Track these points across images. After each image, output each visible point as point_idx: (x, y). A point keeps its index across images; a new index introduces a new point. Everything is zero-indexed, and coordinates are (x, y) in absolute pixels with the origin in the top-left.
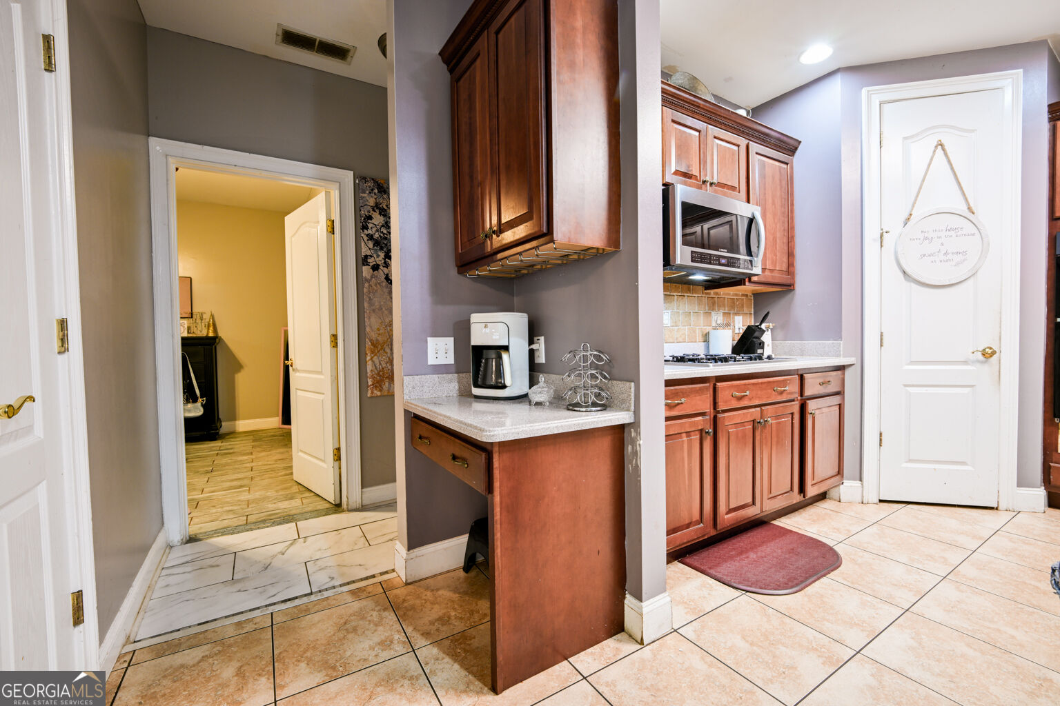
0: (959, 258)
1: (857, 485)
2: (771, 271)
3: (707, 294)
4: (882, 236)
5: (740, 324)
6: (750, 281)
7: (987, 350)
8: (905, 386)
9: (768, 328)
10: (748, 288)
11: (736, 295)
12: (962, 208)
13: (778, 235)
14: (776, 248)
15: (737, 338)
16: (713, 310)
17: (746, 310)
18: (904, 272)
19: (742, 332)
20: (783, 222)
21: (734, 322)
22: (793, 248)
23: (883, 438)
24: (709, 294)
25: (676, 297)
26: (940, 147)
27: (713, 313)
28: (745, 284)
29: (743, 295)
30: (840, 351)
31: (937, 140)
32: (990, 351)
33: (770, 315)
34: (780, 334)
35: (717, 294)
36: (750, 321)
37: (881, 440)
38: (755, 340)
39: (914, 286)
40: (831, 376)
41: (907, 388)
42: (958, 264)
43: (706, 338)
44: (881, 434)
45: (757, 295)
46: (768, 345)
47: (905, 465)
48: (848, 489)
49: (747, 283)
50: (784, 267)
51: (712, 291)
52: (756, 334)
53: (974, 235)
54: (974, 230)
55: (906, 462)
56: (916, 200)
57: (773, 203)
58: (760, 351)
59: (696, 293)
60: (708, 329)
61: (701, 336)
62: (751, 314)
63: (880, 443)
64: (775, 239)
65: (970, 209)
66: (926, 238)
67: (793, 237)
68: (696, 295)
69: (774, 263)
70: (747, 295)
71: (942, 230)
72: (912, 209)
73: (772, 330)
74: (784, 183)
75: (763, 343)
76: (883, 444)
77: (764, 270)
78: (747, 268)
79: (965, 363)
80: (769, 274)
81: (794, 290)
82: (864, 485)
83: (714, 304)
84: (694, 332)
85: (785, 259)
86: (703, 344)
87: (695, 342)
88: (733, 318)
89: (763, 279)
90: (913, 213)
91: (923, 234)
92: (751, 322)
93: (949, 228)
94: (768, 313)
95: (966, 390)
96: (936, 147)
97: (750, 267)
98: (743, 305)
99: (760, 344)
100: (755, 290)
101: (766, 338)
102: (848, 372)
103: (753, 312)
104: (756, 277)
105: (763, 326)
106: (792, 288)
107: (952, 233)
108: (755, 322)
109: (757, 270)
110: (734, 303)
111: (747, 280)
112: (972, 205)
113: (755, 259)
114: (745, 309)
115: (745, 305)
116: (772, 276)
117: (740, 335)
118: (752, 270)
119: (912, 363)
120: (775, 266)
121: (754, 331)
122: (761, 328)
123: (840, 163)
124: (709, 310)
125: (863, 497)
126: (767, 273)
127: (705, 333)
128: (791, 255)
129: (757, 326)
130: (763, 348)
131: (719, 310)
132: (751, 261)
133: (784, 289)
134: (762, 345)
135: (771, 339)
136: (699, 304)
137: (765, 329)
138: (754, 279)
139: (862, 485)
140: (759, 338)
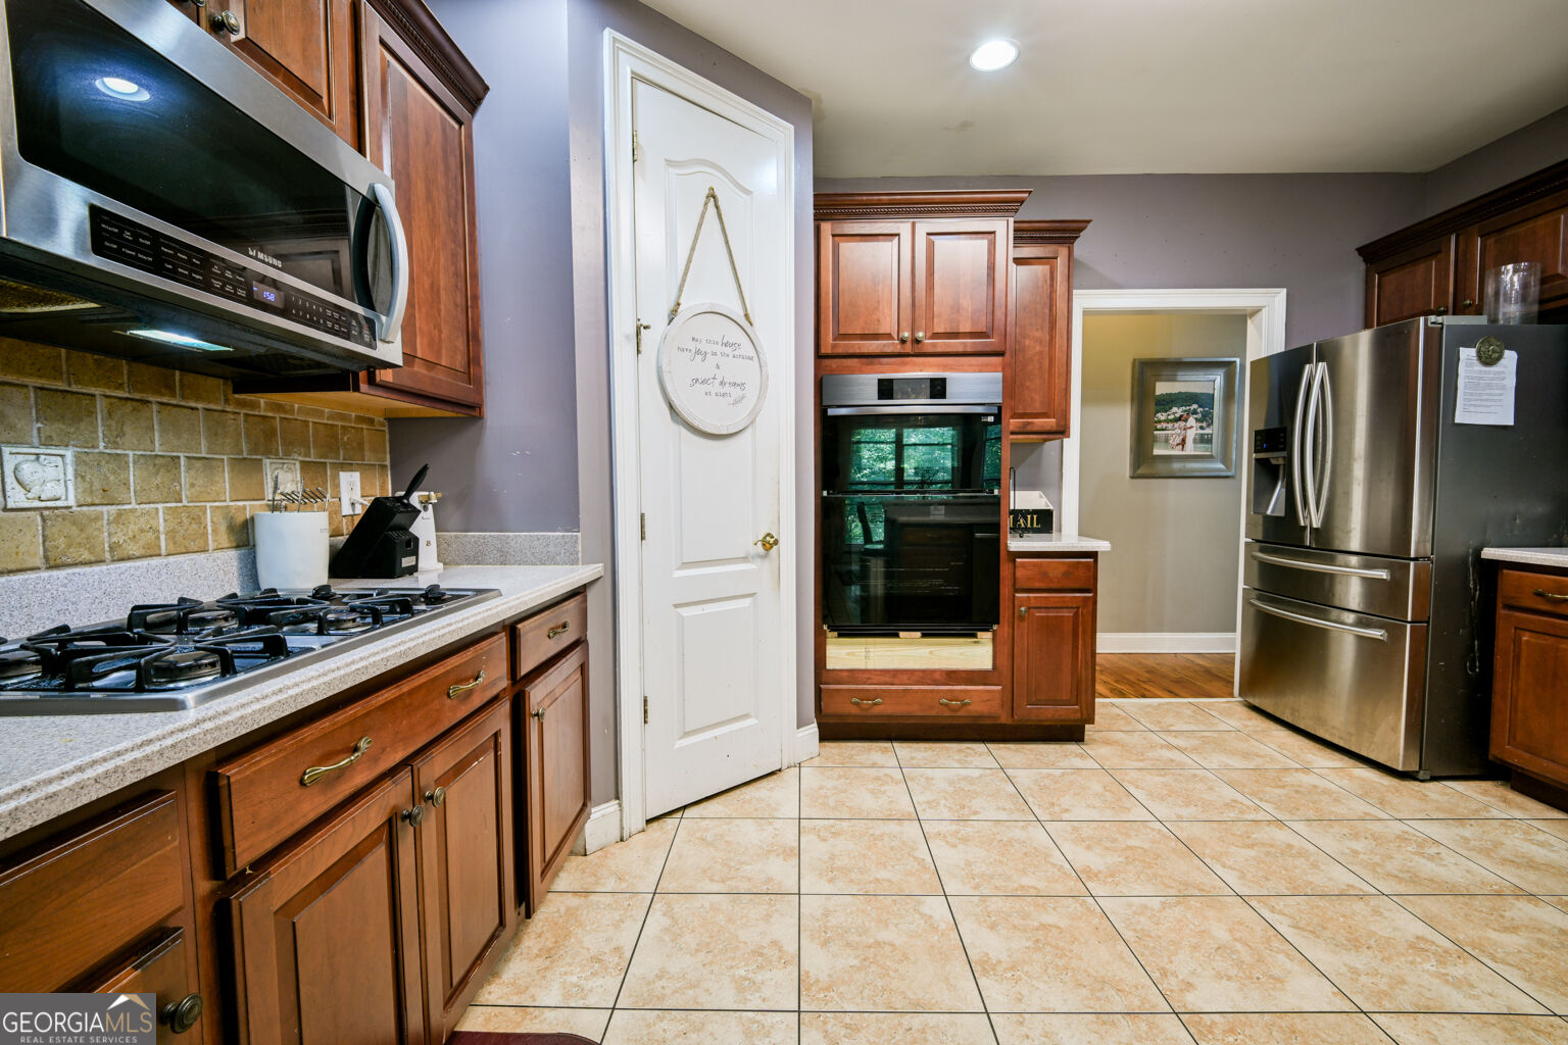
0: (736, 392)
1: (612, 809)
2: (430, 365)
3: (243, 404)
4: (638, 333)
5: (353, 493)
6: (371, 381)
7: (768, 538)
8: (676, 606)
9: (425, 503)
10: (364, 399)
11: (343, 417)
12: (738, 314)
13: (443, 281)
14: (439, 311)
15: (347, 528)
16: (268, 453)
17: (369, 457)
18: (671, 407)
19: (360, 511)
20: (454, 255)
21: (337, 486)
22: (477, 321)
23: (649, 708)
24: (254, 405)
25: (155, 407)
26: (712, 199)
27: (267, 462)
28: (357, 389)
29: (360, 419)
30: (577, 553)
31: (708, 187)
32: (772, 541)
33: (429, 472)
34: (454, 516)
35: (279, 407)
36: (383, 487)
37: (646, 712)
38: (395, 534)
39: (685, 432)
40: (567, 611)
41: (679, 610)
42: (736, 402)
43: (244, 537)
44: (645, 701)
45: (397, 424)
46: (428, 544)
47: (680, 743)
48: (601, 821)
49: (364, 387)
50: (459, 362)
51: (263, 399)
52: (399, 519)
53: (751, 359)
54: (752, 353)
55: (681, 738)
56: (684, 280)
57: (429, 198)
58: (407, 562)
59: (198, 398)
60: (250, 508)
61: (223, 528)
62: (383, 467)
63: (645, 717)
64: (434, 289)
65: (746, 316)
66: (698, 352)
67: (476, 298)
68: (200, 406)
69: (435, 345)
70: (371, 421)
71: (717, 343)
72: (679, 296)
73: (434, 505)
74: (453, 162)
75: (416, 540)
76: (649, 719)
77: (409, 357)
78: (360, 340)
79: (745, 559)
80: (423, 371)
81: (480, 417)
82: (624, 805)
83: (270, 435)
84: (197, 519)
85: (461, 344)
86: (233, 554)
87: (205, 551)
88: (336, 477)
89: (407, 383)
90: (681, 301)
91: (694, 343)
92: (386, 487)
93: (725, 341)
94: (425, 468)
95: (747, 602)
96: (707, 197)
97: (367, 337)
98: (361, 445)
99: (408, 544)
100: (392, 410)
101: (424, 527)
102: (591, 595)
103: (388, 463)
104: (390, 371)
105: (415, 499)
106: (476, 414)
107: (728, 350)
108: (394, 491)
109: (391, 351)
110: (335, 437)
111: (362, 375)
112: (749, 312)
113: (384, 318)
114: (367, 454)
115: (367, 446)
116: (432, 378)
117: (357, 520)
118: (372, 346)
119: (685, 565)
120: (439, 353)
121: (391, 513)
122: (409, 505)
123: (568, 162)
124: (251, 452)
125: (622, 828)
126: (419, 368)
127: (240, 519)
128: (472, 337)
129: (399, 499)
130: (415, 552)
131: (287, 454)
132: (371, 323)
133: (461, 414)
134: (412, 546)
135: (434, 530)
136: (213, 434)
137: (418, 506)
138: (385, 376)
139: (620, 805)
140: (405, 529)
